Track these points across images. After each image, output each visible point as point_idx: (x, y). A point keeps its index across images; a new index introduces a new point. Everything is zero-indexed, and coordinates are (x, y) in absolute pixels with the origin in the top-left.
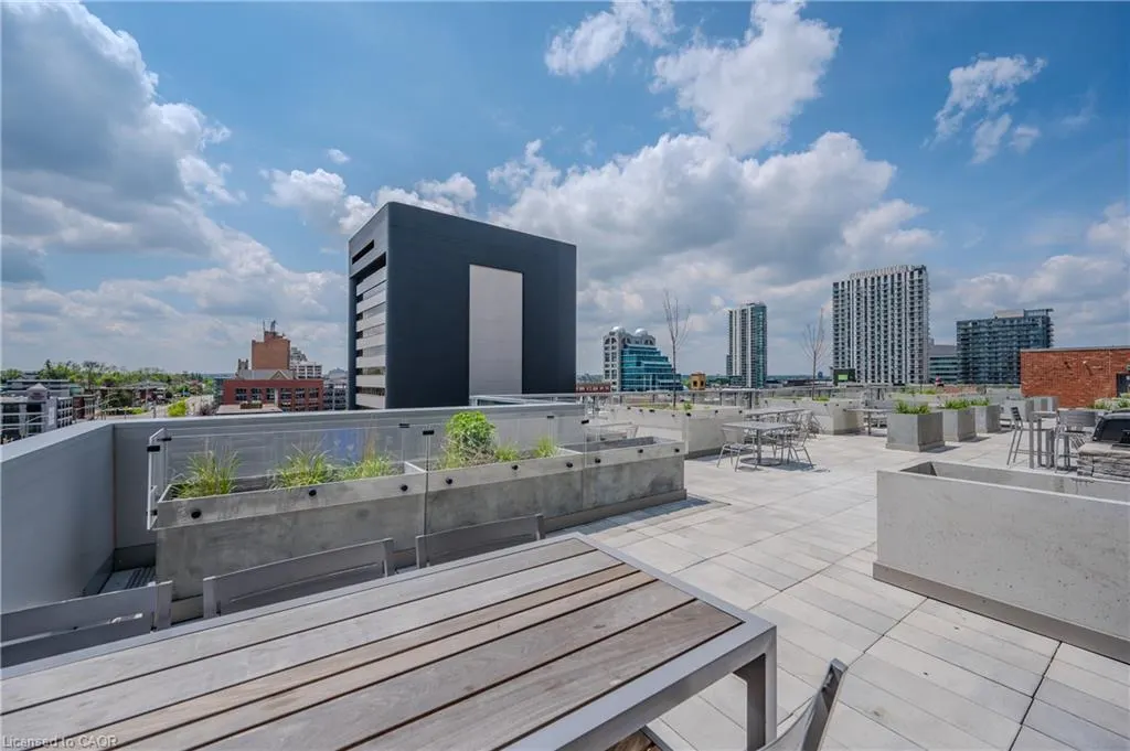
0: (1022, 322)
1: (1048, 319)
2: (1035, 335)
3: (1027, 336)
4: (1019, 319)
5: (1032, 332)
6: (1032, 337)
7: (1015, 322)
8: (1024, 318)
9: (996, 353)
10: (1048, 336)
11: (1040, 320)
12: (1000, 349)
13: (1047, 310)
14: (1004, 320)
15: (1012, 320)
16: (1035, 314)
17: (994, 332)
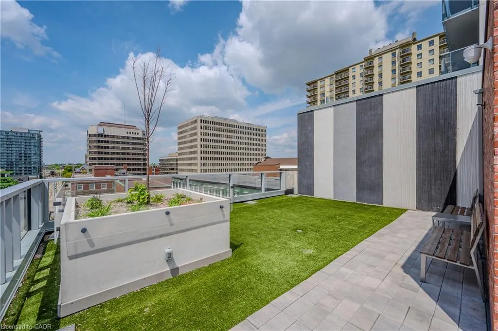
0: (27, 135)
1: (40, 135)
2: (34, 143)
3: (30, 143)
4: (25, 133)
5: (32, 141)
6: (32, 144)
7: (23, 135)
8: (28, 133)
9: (12, 151)
10: (40, 144)
11: (36, 136)
12: (14, 149)
13: (40, 131)
14: (17, 133)
15: (21, 133)
16: (34, 132)
17: (10, 139)
